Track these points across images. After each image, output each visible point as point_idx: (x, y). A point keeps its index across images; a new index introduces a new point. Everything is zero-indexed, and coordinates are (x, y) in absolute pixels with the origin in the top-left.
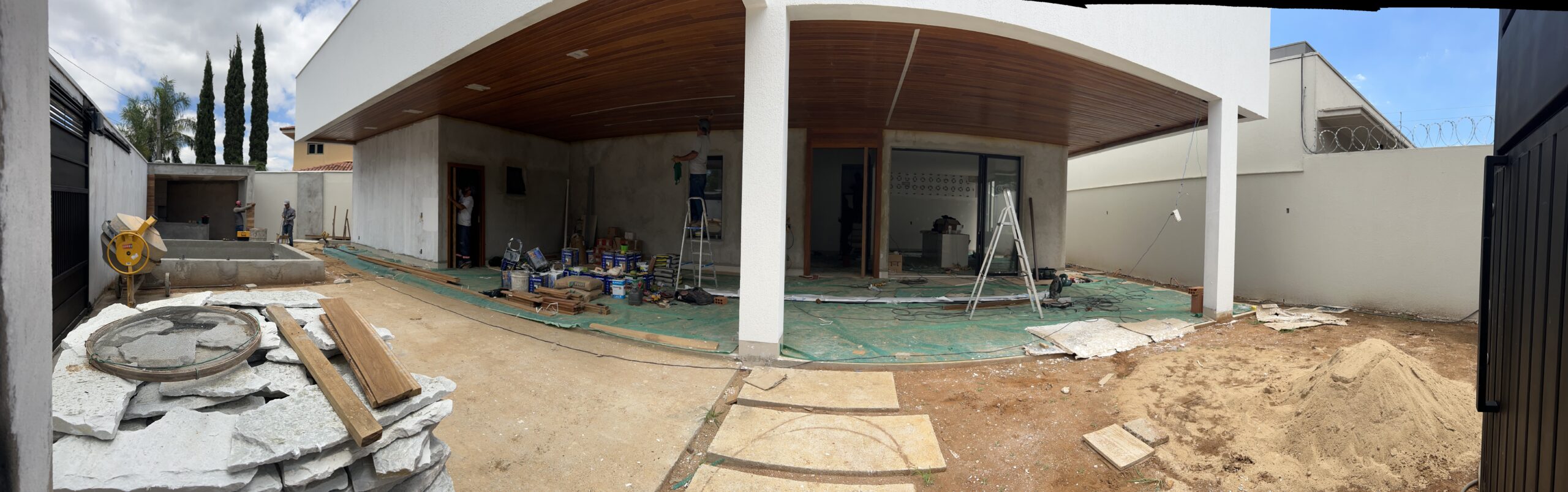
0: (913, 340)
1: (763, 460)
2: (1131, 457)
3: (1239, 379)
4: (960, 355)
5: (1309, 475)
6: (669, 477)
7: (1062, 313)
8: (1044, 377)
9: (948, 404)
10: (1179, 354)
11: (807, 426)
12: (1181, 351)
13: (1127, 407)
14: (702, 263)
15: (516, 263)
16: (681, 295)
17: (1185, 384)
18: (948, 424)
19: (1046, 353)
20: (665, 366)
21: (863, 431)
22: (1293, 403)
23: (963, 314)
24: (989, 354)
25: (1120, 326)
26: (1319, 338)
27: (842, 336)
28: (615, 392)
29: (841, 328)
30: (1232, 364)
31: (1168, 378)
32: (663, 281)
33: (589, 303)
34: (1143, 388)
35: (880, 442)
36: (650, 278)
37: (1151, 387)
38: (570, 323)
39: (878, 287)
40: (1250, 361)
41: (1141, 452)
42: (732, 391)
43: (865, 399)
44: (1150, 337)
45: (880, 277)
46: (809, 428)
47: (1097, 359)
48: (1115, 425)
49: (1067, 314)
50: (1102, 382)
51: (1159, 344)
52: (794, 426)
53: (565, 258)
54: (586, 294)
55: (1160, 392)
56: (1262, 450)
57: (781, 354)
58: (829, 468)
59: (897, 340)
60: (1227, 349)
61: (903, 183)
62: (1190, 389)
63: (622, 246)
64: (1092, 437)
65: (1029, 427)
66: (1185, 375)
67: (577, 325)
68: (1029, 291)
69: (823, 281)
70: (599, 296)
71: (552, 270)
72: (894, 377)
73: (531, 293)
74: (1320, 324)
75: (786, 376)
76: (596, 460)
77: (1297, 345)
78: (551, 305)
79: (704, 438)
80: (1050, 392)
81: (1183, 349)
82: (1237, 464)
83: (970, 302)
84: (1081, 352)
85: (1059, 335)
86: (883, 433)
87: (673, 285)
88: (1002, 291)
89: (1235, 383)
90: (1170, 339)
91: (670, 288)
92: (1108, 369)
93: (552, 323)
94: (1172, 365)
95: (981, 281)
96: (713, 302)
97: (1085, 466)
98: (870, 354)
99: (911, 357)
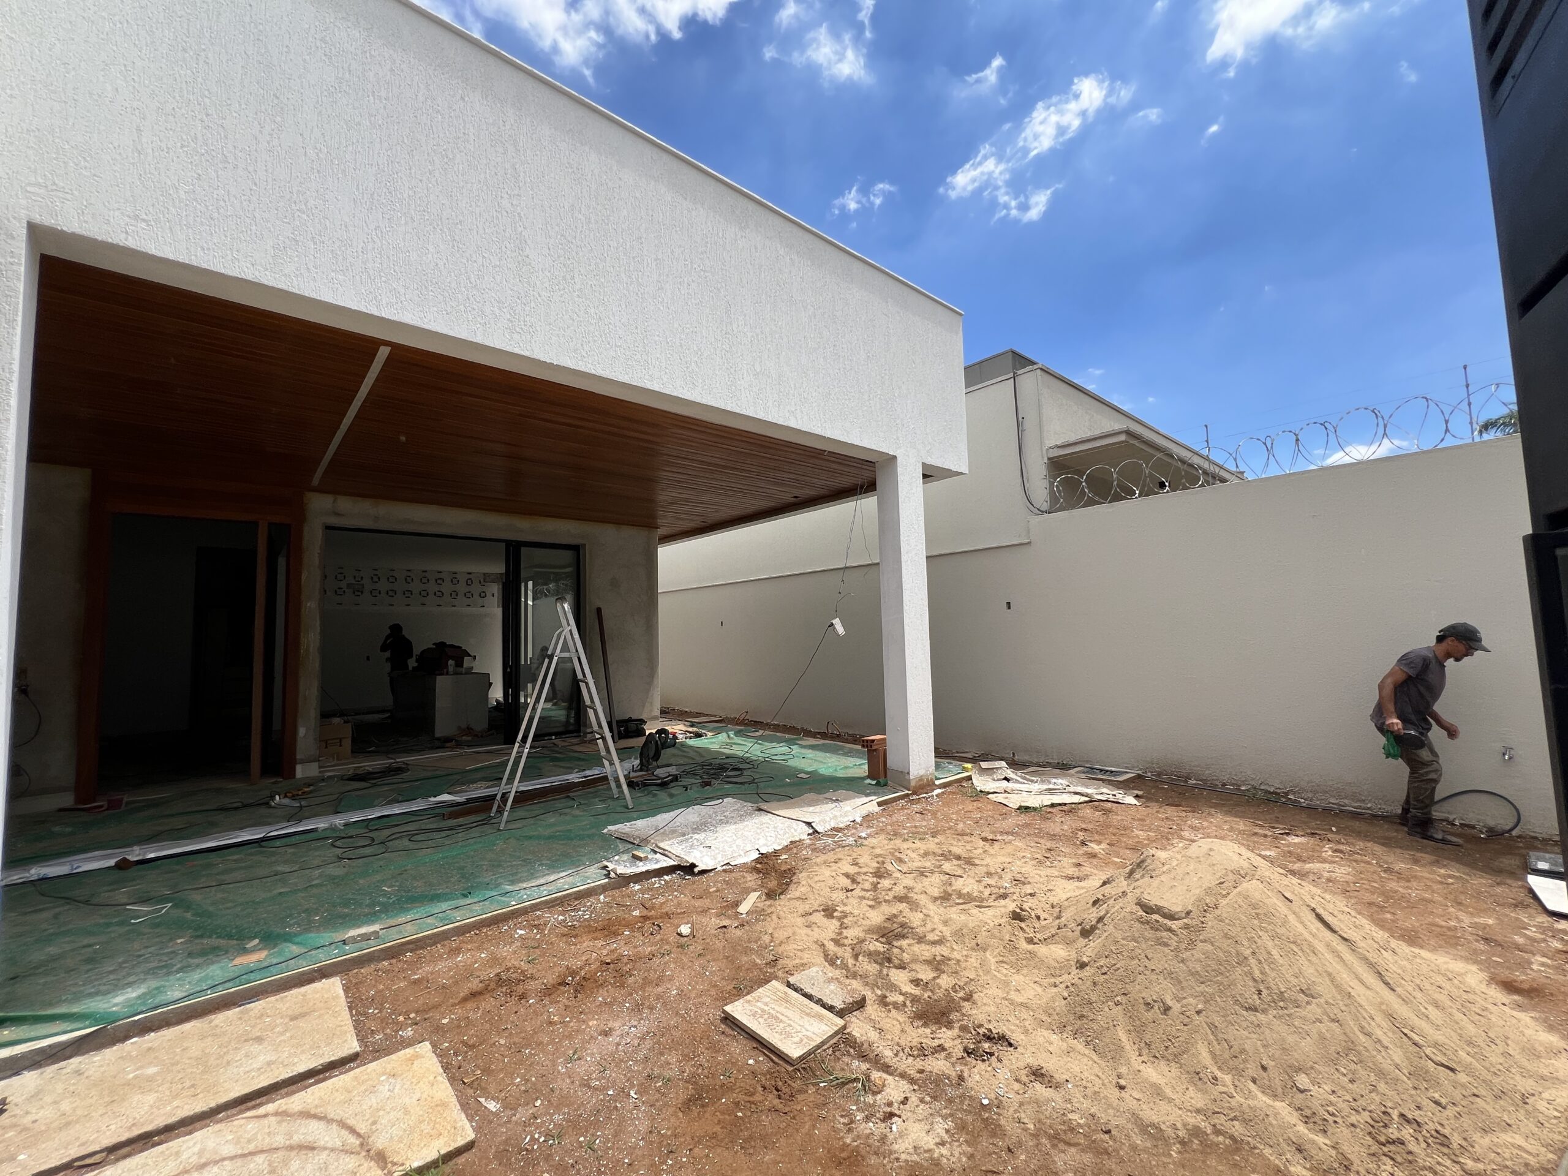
0: (385, 894)
2: (807, 1037)
3: (965, 891)
4: (487, 903)
5: (1122, 1088)
7: (663, 796)
8: (645, 913)
10: (858, 850)
12: (861, 845)
13: (790, 948)
17: (877, 903)
18: (472, 1048)
19: (644, 869)
21: (264, 1142)
22: (1069, 943)
23: (486, 822)
25: (760, 810)
26: (1090, 827)
27: (202, 932)
29: (195, 915)
30: (947, 866)
31: (849, 894)
34: (811, 914)
37: (824, 910)
39: (293, 798)
40: (977, 861)
41: (824, 1027)
44: (809, 824)
45: (298, 775)
47: (729, 869)
48: (774, 982)
49: (671, 796)
50: (743, 908)
51: (826, 835)
55: (839, 919)
56: (1027, 1023)
59: (346, 904)
60: (936, 840)
61: (349, 586)
62: (887, 910)
64: (738, 1010)
65: (628, 1009)
66: (875, 886)
68: (606, 763)
69: (137, 810)
72: (343, 985)
74: (1087, 799)
77: (1053, 837)
80: (658, 937)
81: (865, 842)
82: (986, 1045)
83: (499, 797)
84: (703, 862)
85: (663, 833)
86: (322, 1125)
88: (555, 766)
89: (958, 898)
90: (842, 826)
92: (749, 884)
94: (852, 870)
97: (732, 1063)
98: (280, 954)
99: (381, 933)
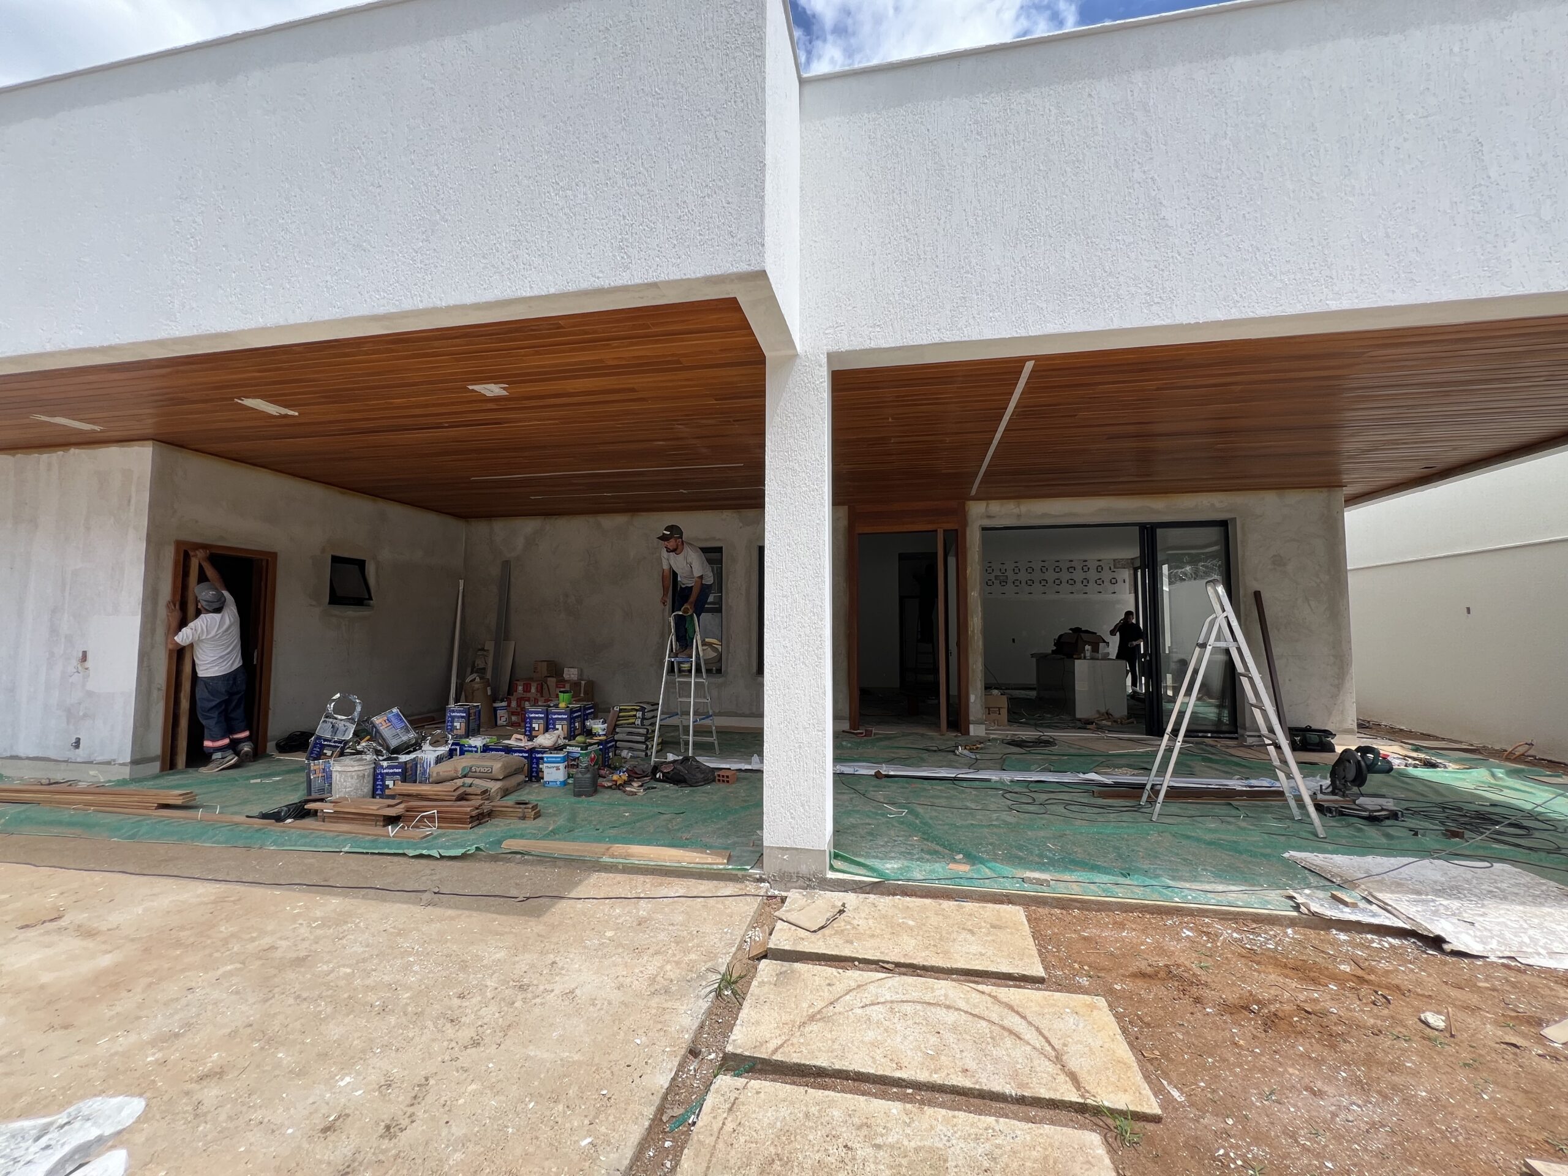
0: (1050, 850)
1: (822, 1061)
4: (1148, 890)
6: (661, 1110)
7: (1372, 833)
8: (1360, 973)
9: (1140, 983)
11: (889, 999)
14: (694, 714)
15: (346, 742)
16: (662, 772)
18: (1148, 1025)
19: (1353, 918)
20: (642, 901)
21: (986, 1014)
23: (1137, 808)
24: (1209, 895)
27: (927, 837)
28: (554, 963)
29: (921, 822)
32: (630, 749)
33: (499, 803)
35: (1020, 1038)
36: (609, 746)
38: (462, 846)
39: (971, 750)
42: (758, 935)
43: (982, 954)
45: (972, 733)
46: (892, 1002)
47: (1514, 966)
49: (1388, 836)
50: (1555, 1034)
52: (867, 997)
53: (452, 722)
54: (494, 787)
57: (832, 868)
58: (937, 1078)
59: (1020, 848)
63: (561, 695)
67: (478, 849)
68: (1281, 775)
69: (880, 740)
70: (519, 787)
71: (426, 746)
72: (1026, 916)
73: (378, 800)
75: (844, 905)
76: (519, 1109)
78: (423, 817)
79: (716, 1026)
80: (1387, 1012)
83: (1148, 787)
84: (1459, 938)
85: (1381, 882)
86: (1024, 1023)
87: (646, 755)
91: (642, 760)
93: (425, 852)
95: (1169, 750)
96: (714, 781)
98: (978, 871)
99: (1051, 882)
